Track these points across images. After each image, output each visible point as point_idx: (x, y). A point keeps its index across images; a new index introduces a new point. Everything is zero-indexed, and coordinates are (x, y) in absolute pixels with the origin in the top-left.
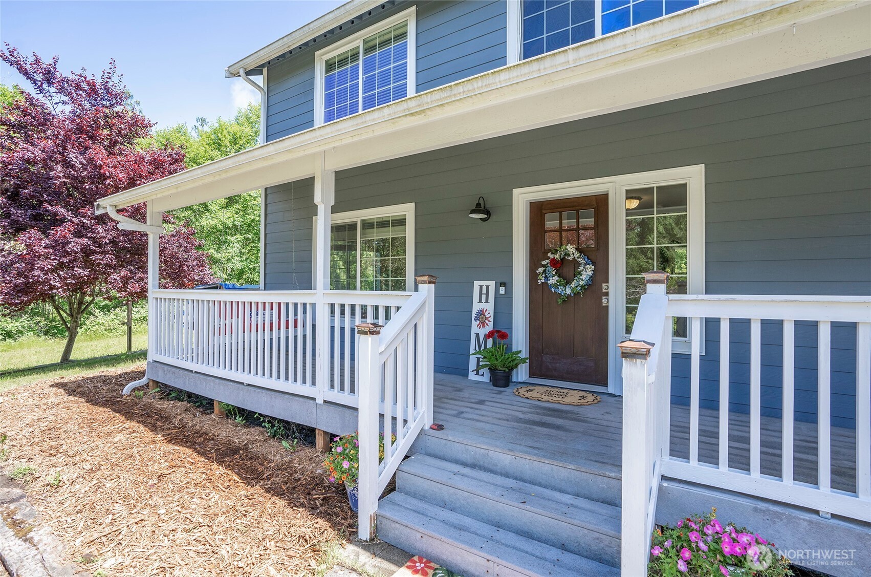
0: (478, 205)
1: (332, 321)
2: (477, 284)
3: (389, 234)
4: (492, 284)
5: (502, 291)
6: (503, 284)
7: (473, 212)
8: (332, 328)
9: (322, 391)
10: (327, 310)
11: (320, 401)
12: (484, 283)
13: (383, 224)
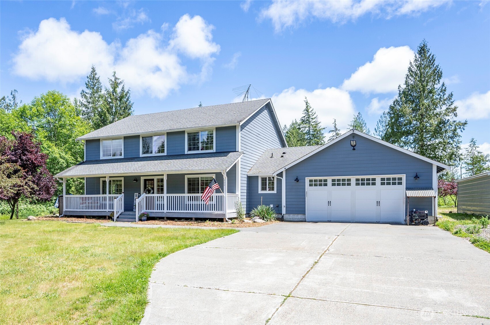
0: (135, 179)
1: (109, 202)
2: (135, 194)
3: (119, 183)
4: (138, 194)
5: (139, 195)
6: (139, 194)
7: (134, 181)
8: (109, 204)
9: (107, 210)
10: (108, 197)
11: (107, 211)
12: (136, 193)
13: (117, 181)
